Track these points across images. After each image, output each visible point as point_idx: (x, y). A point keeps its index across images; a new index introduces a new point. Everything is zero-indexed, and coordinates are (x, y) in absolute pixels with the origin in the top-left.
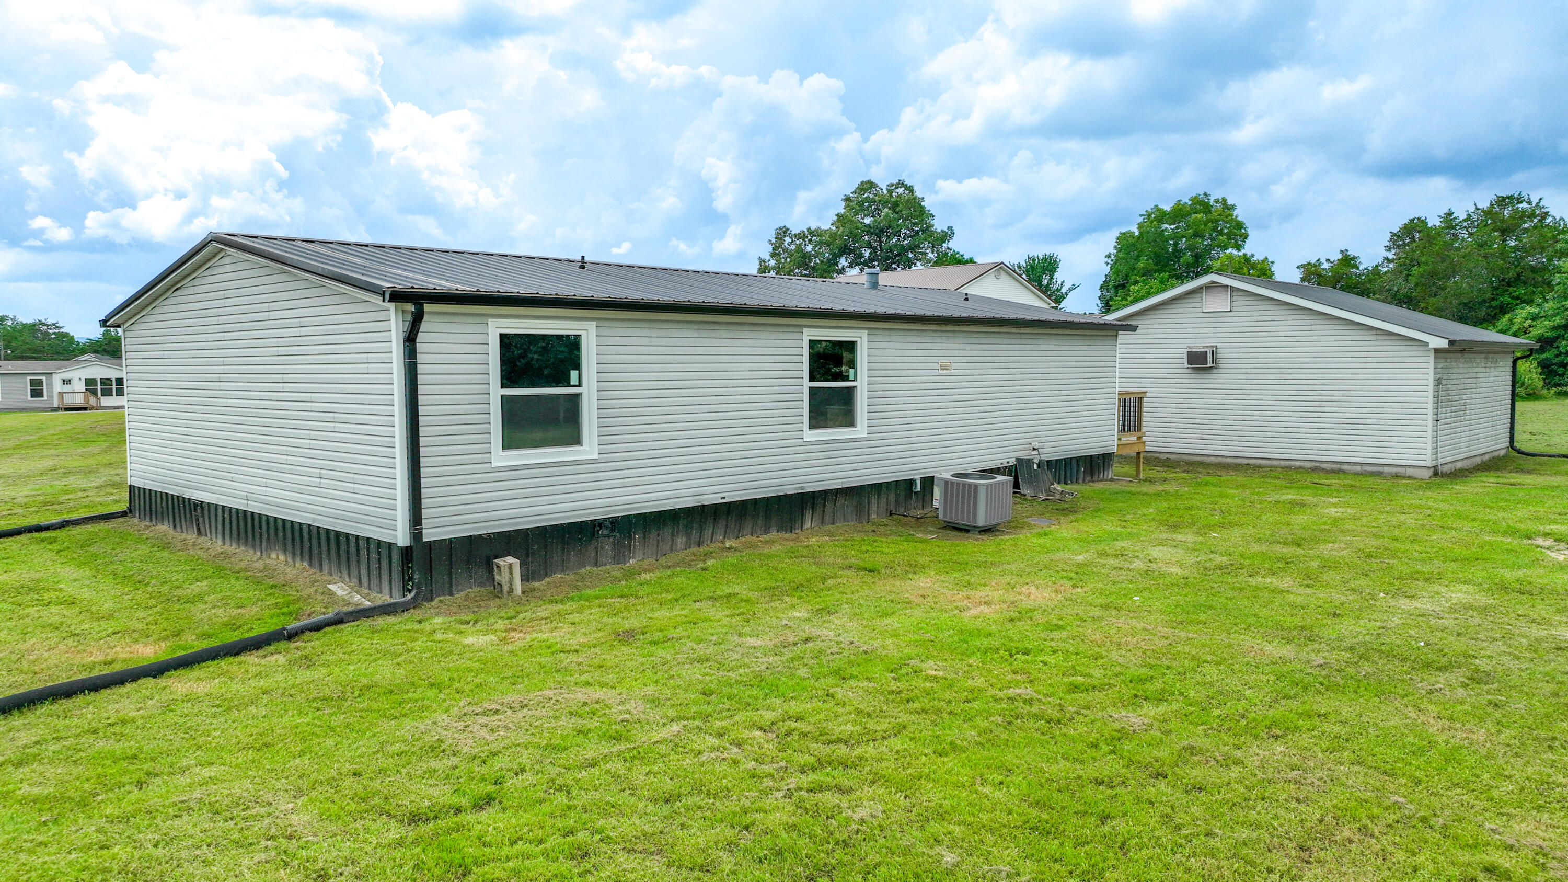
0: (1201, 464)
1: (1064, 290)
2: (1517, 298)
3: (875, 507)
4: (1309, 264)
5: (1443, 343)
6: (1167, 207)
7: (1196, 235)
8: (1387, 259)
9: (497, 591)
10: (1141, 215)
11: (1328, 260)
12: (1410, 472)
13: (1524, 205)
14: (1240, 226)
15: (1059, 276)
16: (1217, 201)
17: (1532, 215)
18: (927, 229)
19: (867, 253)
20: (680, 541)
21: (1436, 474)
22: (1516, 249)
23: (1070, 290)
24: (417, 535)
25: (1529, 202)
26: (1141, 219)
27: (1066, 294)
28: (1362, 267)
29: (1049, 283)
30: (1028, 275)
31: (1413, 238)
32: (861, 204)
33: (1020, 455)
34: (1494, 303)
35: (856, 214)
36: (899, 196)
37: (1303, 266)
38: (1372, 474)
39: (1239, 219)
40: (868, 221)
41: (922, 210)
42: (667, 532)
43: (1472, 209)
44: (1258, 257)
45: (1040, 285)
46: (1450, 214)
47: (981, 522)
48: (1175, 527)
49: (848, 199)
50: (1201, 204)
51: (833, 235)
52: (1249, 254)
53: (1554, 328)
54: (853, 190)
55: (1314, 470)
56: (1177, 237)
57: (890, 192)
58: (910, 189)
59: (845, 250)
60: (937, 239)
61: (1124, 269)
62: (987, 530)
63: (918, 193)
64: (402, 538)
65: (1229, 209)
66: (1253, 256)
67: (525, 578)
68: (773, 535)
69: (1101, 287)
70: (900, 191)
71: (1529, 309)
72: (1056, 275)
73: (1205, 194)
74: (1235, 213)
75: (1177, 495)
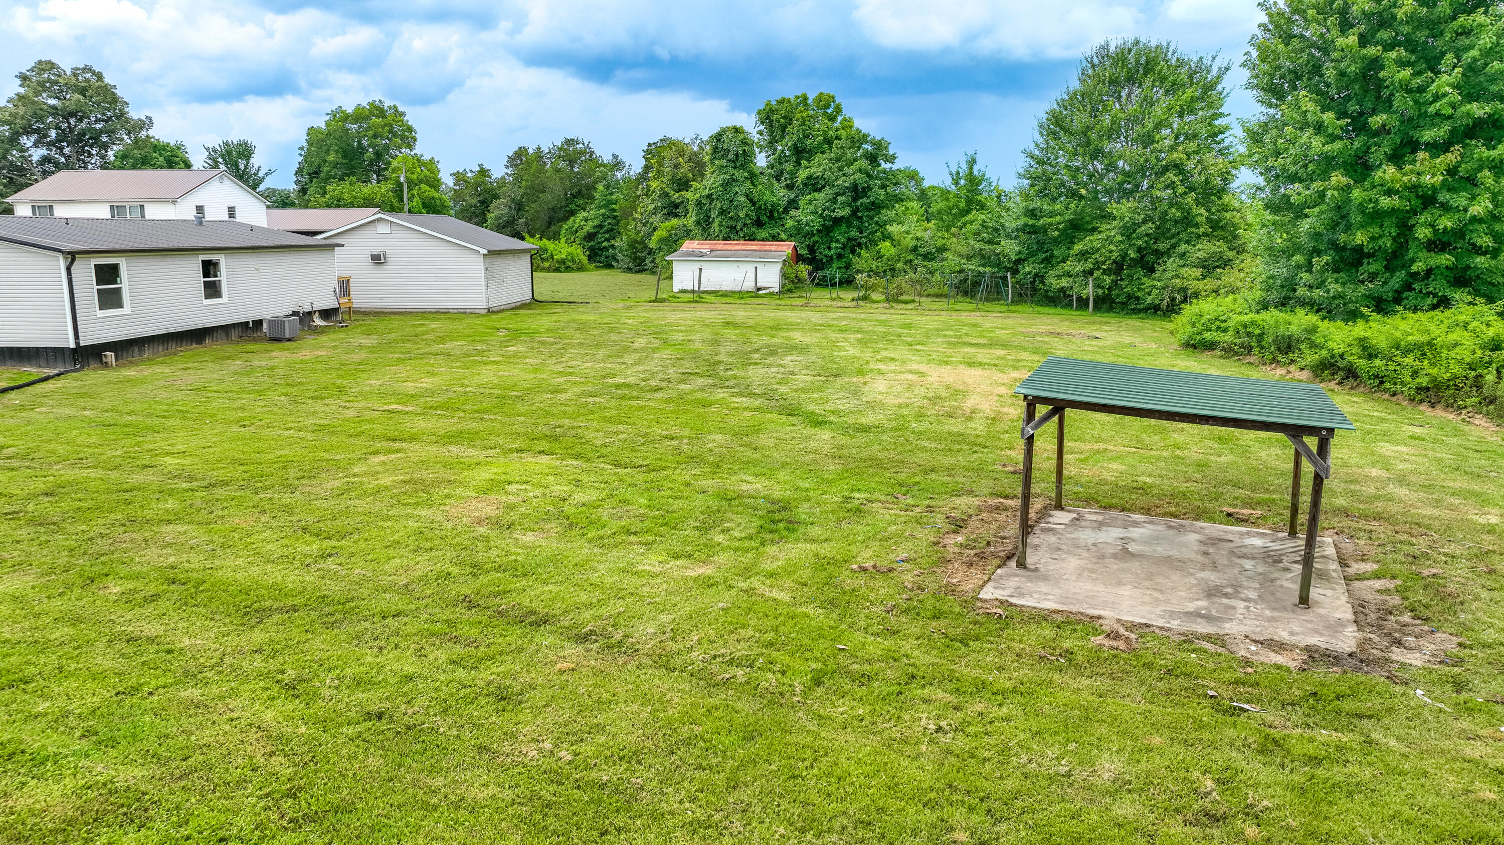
0: (383, 312)
1: (261, 174)
2: (578, 206)
3: (234, 334)
4: (458, 172)
5: (486, 252)
6: (350, 111)
7: (375, 136)
8: (507, 174)
9: (106, 366)
10: (327, 114)
11: (471, 171)
12: (477, 311)
13: (581, 145)
14: (410, 129)
15: (255, 161)
16: (390, 107)
17: (585, 153)
18: (121, 115)
19: (53, 134)
20: (161, 348)
21: (489, 311)
22: (578, 173)
23: (267, 174)
24: (77, 344)
25: (583, 144)
26: (327, 118)
27: (264, 178)
28: (493, 177)
29: (246, 167)
30: (224, 160)
31: (521, 160)
32: (41, 84)
33: (294, 309)
34: (568, 209)
35: (37, 94)
36: (87, 81)
37: (454, 174)
38: (462, 313)
39: (409, 123)
40: (53, 102)
41: (115, 99)
42: (156, 344)
43: (551, 146)
44: (426, 157)
45: (238, 169)
46: (539, 148)
47: (287, 336)
48: (369, 335)
49: (24, 78)
50: (378, 110)
51: (14, 115)
52: (419, 154)
53: (595, 227)
54: (30, 67)
55: (436, 312)
56: (359, 135)
57: (75, 75)
58: (100, 77)
59: (28, 131)
60: (134, 127)
61: (316, 161)
62: (289, 340)
63: (108, 79)
64: (72, 345)
65: (400, 115)
66: (422, 155)
67: (116, 360)
68: (194, 346)
69: (296, 173)
70: (88, 75)
71: (585, 214)
72: (252, 161)
73: (380, 101)
74: (405, 119)
75: (370, 325)
